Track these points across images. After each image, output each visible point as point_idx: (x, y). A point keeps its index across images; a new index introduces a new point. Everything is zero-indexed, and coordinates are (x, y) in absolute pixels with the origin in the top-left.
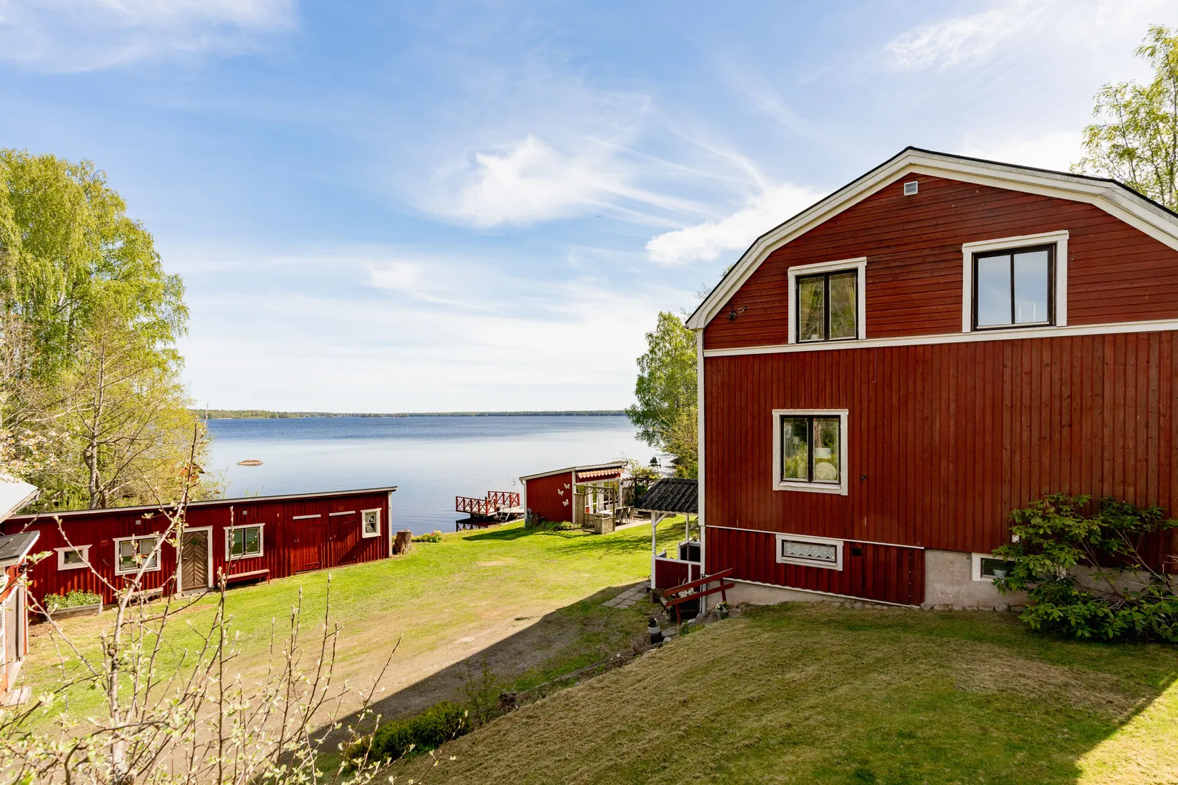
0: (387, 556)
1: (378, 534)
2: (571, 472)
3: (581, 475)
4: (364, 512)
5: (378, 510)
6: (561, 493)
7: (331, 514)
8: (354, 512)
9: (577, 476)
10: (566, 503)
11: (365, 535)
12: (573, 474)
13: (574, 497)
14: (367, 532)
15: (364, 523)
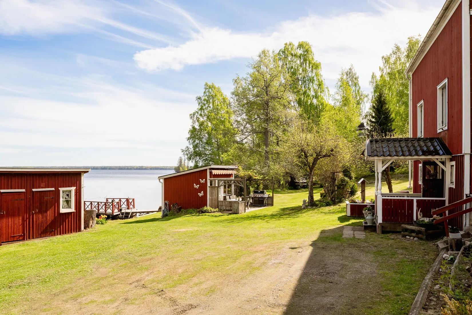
0: (80, 230)
1: (72, 210)
2: (206, 170)
3: (215, 172)
4: (61, 189)
5: (73, 189)
6: (197, 186)
7: (34, 190)
8: (53, 189)
9: (211, 173)
10: (201, 194)
11: (63, 211)
12: (208, 171)
13: (208, 189)
14: (63, 208)
15: (61, 200)
